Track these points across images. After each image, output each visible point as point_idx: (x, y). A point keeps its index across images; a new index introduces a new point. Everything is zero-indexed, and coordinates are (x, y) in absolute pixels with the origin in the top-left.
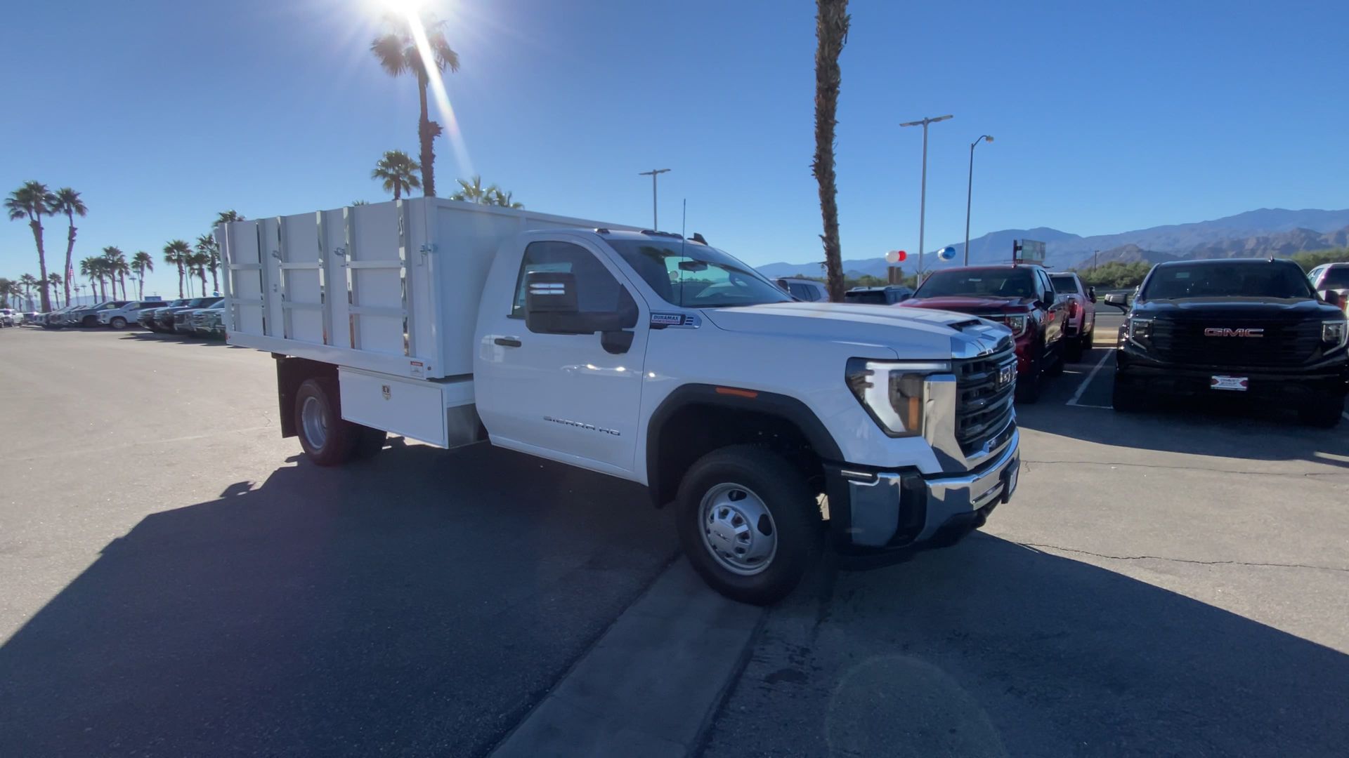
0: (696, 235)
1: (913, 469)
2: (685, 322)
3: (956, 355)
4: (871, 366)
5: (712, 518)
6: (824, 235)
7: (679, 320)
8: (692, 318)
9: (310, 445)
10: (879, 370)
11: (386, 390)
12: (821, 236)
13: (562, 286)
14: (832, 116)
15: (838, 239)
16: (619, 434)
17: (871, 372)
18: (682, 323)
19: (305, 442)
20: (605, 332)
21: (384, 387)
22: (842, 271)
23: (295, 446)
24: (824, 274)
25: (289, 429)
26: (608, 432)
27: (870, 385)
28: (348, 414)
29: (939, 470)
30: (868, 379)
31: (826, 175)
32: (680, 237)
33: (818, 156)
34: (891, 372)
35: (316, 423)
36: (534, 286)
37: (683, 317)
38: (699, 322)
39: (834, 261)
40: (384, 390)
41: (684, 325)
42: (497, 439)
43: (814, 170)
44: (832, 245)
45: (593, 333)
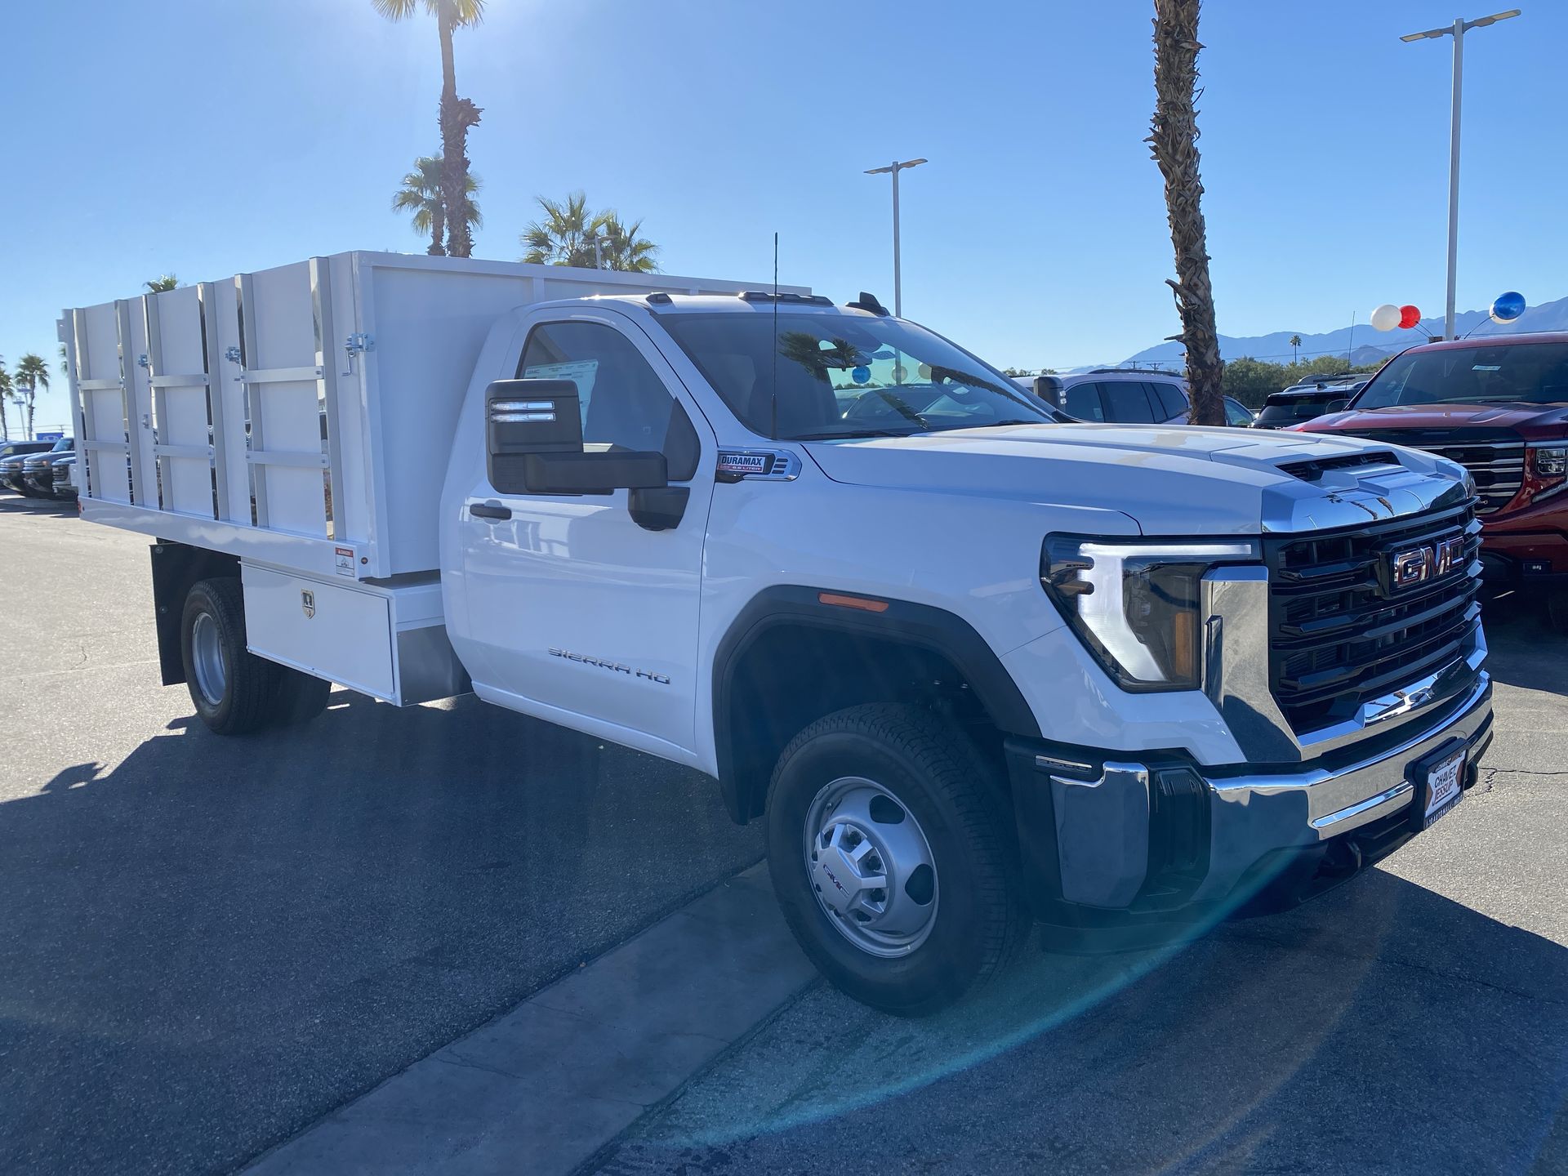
0: (862, 295)
1: (1182, 755)
2: (773, 469)
3: (1272, 527)
4: (1088, 549)
5: (828, 838)
6: (1178, 280)
7: (762, 466)
8: (786, 461)
9: (204, 699)
10: (1105, 558)
11: (308, 599)
12: (1169, 282)
13: (549, 405)
14: (1191, 36)
15: (1208, 288)
16: (667, 682)
17: (1088, 563)
18: (767, 471)
19: (197, 695)
20: (634, 491)
21: (305, 595)
22: (1217, 353)
23: (180, 701)
24: (1178, 362)
25: (174, 669)
26: (650, 678)
27: (1089, 589)
28: (259, 644)
29: (1238, 757)
30: (1085, 576)
31: (1179, 157)
32: (825, 302)
33: (1161, 120)
34: (1128, 561)
35: (211, 660)
36: (500, 406)
37: (770, 458)
38: (798, 467)
39: (1200, 335)
40: (305, 601)
41: (771, 476)
42: (488, 690)
43: (1154, 149)
44: (1194, 300)
45: (611, 493)
